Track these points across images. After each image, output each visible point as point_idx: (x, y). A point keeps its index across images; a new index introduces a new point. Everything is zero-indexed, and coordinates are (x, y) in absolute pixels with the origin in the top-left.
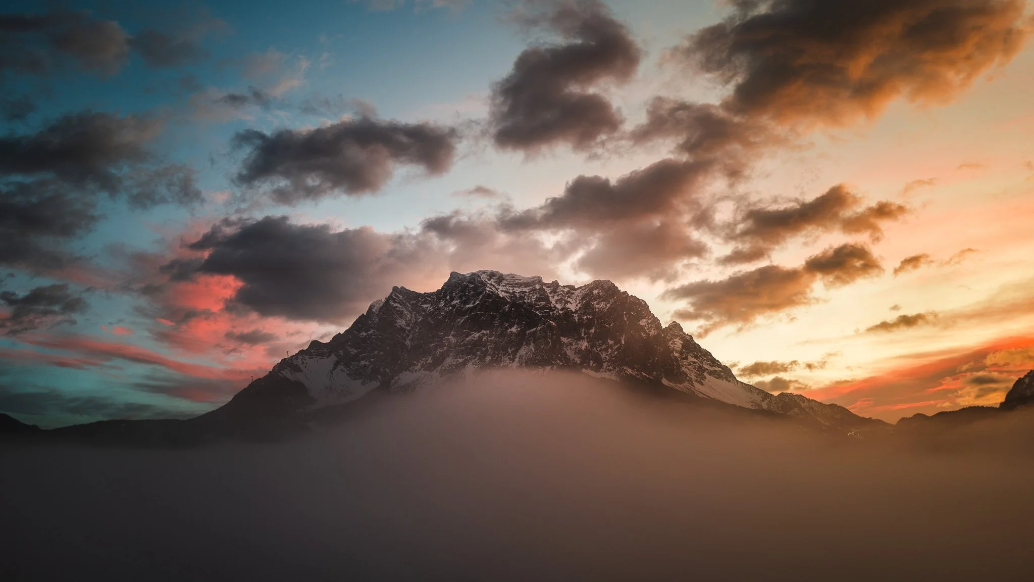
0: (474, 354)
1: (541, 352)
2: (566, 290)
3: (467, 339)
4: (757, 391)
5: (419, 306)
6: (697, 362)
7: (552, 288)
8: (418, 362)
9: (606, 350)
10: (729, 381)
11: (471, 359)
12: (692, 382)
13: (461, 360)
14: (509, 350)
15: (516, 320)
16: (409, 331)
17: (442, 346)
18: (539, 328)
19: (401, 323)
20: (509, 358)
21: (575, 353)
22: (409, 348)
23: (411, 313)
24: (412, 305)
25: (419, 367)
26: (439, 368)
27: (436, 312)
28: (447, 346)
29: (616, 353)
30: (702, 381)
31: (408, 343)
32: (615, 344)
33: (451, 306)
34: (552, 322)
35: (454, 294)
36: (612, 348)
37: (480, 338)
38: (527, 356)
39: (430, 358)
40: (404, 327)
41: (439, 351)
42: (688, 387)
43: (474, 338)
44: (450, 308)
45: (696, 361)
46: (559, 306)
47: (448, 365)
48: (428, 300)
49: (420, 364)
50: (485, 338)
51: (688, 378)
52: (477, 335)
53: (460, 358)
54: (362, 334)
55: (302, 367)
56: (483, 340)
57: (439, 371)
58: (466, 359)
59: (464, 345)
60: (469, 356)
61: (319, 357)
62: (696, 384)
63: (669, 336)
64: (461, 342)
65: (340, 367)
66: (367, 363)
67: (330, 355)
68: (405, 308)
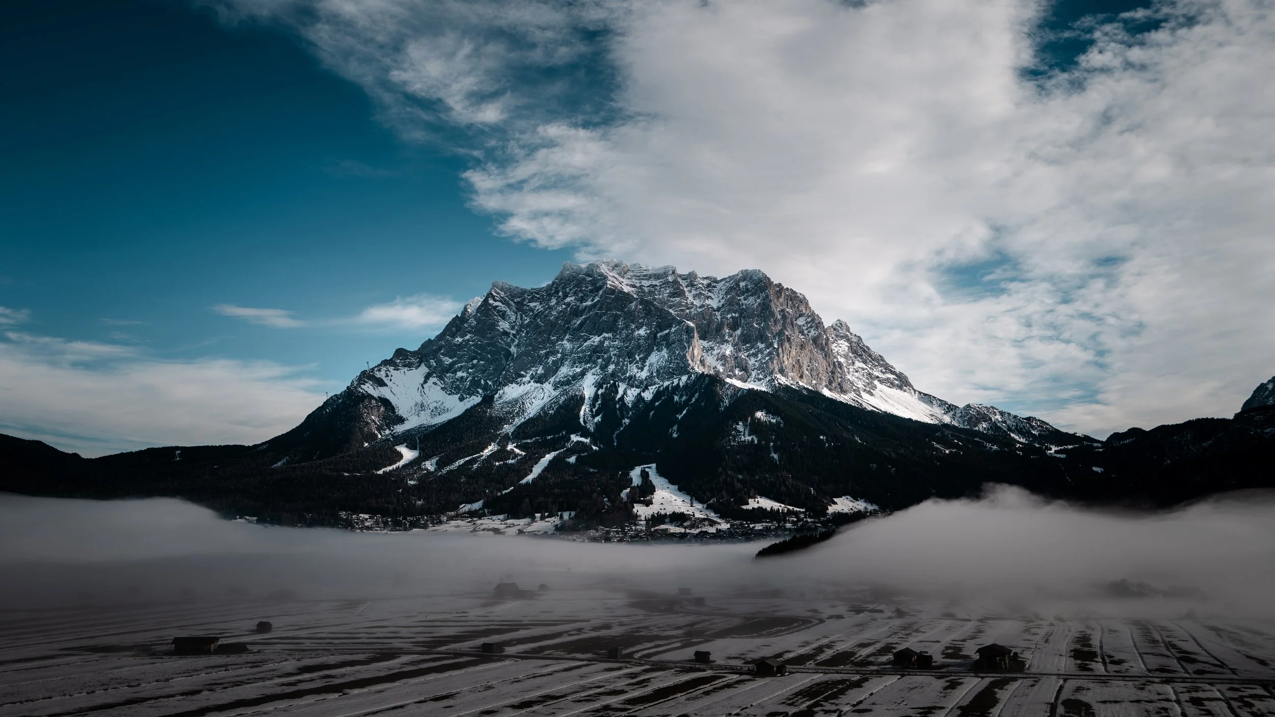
0: (595, 362)
1: (677, 359)
2: (706, 282)
3: (585, 344)
4: (939, 402)
5: (526, 305)
6: (867, 369)
7: (689, 281)
8: (527, 373)
9: (755, 355)
10: (905, 391)
11: (591, 368)
12: (860, 392)
13: (578, 370)
14: (636, 356)
15: (644, 320)
16: (514, 335)
17: (554, 353)
18: (673, 330)
19: (504, 325)
20: (636, 366)
21: (717, 360)
22: (515, 356)
23: (516, 313)
24: (516, 303)
25: (528, 378)
26: (552, 380)
27: (547, 312)
28: (561, 353)
29: (767, 358)
30: (872, 391)
31: (513, 349)
32: (767, 347)
33: (564, 304)
34: (689, 322)
35: (568, 289)
36: (762, 353)
37: (602, 343)
38: (659, 363)
39: (541, 367)
40: (508, 330)
41: (551, 359)
42: (854, 398)
43: (594, 342)
44: (564, 306)
45: (865, 367)
46: (697, 303)
47: (562, 376)
48: (536, 297)
49: (528, 375)
50: (606, 343)
51: (854, 388)
52: (597, 339)
53: (577, 367)
54: (457, 339)
55: (386, 380)
56: (605, 345)
57: (552, 382)
58: (584, 369)
59: (582, 351)
60: (589, 365)
61: (406, 369)
62: (864, 395)
63: (832, 338)
64: (578, 348)
65: (433, 380)
66: (465, 374)
67: (419, 366)
68: (509, 307)
